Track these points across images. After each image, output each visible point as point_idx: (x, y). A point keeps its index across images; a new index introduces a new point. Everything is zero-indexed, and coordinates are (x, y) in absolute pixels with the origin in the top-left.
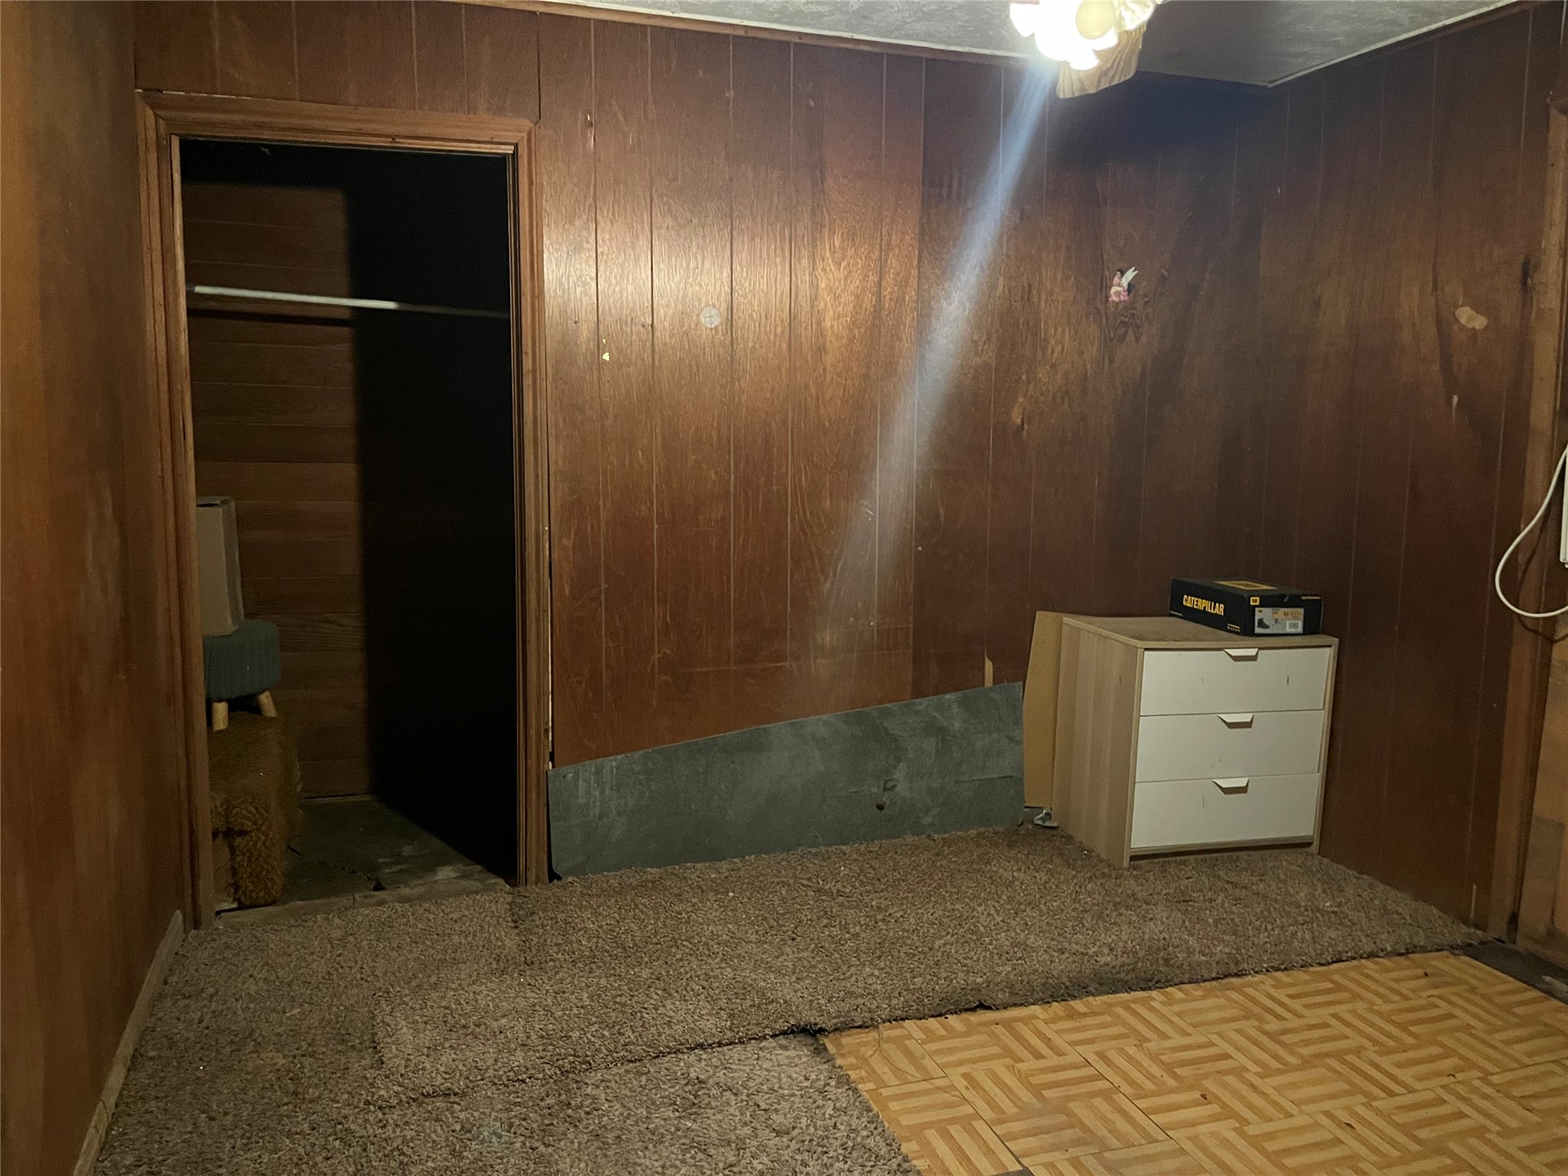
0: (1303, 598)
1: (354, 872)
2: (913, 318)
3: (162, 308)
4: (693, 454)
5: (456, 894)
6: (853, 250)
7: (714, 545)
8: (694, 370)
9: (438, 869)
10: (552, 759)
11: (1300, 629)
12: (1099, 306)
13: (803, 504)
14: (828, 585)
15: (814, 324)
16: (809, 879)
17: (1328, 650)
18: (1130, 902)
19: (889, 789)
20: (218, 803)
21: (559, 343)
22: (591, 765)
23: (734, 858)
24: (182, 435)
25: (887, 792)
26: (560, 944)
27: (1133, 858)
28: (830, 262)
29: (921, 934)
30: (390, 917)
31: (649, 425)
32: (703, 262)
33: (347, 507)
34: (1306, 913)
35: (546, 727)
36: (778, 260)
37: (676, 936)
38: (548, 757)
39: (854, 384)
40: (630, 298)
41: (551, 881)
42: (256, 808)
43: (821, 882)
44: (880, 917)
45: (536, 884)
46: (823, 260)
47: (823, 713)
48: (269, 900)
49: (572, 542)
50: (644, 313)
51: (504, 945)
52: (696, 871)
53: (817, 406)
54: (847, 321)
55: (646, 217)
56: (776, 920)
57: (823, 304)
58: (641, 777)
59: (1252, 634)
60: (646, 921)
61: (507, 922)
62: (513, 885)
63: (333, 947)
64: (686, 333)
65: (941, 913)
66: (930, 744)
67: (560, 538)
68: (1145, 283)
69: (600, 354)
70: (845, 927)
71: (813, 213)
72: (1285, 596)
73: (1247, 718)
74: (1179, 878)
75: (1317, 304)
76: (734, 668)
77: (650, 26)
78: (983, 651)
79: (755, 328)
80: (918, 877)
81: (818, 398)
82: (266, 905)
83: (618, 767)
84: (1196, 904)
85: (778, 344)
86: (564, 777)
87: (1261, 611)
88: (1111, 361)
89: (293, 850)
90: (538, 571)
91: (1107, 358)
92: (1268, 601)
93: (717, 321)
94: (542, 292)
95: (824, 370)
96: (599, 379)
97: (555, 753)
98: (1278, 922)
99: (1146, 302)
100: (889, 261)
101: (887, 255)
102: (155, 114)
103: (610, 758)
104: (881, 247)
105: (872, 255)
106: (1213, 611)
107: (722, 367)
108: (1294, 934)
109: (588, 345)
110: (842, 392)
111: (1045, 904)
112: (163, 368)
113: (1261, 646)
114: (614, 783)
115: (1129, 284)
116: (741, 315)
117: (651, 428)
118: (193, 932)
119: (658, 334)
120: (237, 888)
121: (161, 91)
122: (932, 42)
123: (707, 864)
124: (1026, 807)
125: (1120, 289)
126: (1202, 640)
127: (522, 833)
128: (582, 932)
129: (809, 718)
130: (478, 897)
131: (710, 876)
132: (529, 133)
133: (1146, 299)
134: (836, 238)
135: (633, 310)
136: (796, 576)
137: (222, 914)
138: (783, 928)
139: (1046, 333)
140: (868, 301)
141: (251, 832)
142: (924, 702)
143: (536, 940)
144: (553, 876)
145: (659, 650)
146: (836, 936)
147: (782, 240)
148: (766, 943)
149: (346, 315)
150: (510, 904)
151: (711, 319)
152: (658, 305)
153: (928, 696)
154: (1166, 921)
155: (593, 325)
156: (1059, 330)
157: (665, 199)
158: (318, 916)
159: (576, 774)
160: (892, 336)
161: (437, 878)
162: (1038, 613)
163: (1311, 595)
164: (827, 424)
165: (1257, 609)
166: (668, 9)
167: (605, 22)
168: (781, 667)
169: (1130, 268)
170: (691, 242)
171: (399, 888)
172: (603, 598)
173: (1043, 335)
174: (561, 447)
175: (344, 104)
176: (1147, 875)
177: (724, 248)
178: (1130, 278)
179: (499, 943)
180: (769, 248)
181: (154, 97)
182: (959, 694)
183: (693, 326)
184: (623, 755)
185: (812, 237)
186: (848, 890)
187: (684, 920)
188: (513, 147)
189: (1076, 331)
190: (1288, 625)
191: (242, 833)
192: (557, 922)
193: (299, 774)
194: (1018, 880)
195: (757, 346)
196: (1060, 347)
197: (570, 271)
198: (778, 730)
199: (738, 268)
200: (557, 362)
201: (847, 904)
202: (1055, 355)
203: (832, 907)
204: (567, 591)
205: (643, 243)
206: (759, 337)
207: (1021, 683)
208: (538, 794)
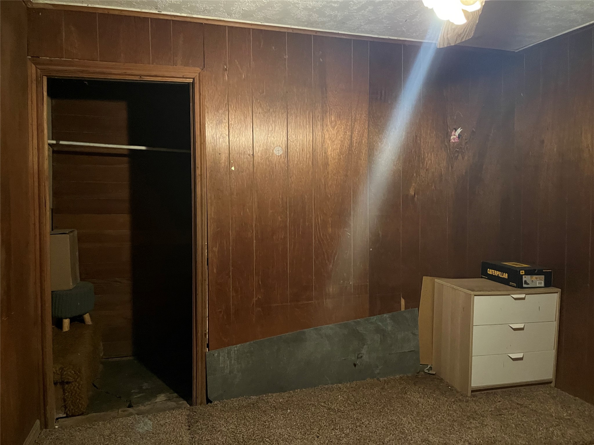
0: (544, 271)
1: (120, 397)
2: (366, 150)
3: (36, 150)
4: (271, 210)
5: (164, 410)
6: (340, 122)
7: (280, 249)
8: (271, 173)
9: (158, 395)
10: (208, 347)
11: (543, 285)
12: (446, 144)
13: (319, 231)
14: (331, 266)
15: (323, 153)
16: (325, 402)
17: (556, 294)
18: (475, 415)
19: (359, 358)
20: (57, 369)
21: (212, 162)
22: (226, 350)
23: (290, 390)
24: (44, 206)
25: (359, 359)
26: (209, 440)
27: (472, 391)
28: (330, 126)
29: (378, 434)
30: (132, 423)
31: (252, 197)
32: (275, 127)
33: (126, 232)
34: (556, 420)
35: (205, 333)
36: (307, 126)
37: (263, 436)
38: (206, 345)
39: (341, 179)
40: (243, 143)
41: (207, 403)
42: (75, 371)
43: (330, 404)
44: (358, 424)
45: (201, 405)
46: (327, 126)
47: (329, 324)
48: (80, 413)
49: (217, 249)
50: (249, 150)
51: (183, 440)
52: (274, 398)
53: (325, 189)
54: (337, 152)
55: (250, 109)
56: (310, 426)
57: (327, 145)
58: (248, 354)
59: (522, 287)
60: (249, 426)
61: (186, 426)
62: (191, 405)
63: (104, 440)
64: (268, 158)
65: (386, 422)
66: (377, 337)
67: (212, 248)
68: (466, 134)
69: (230, 168)
70: (342, 430)
71: (323, 107)
72: (535, 270)
73: (521, 326)
74: (495, 402)
75: (543, 142)
76: (290, 304)
77: (252, 28)
78: (400, 295)
79: (297, 155)
80: (375, 401)
81: (325, 184)
82: (78, 415)
83: (237, 350)
84: (505, 416)
85: (308, 162)
86: (213, 355)
87: (525, 277)
88: (452, 167)
89: (95, 386)
90: (202, 262)
91: (450, 166)
92: (529, 272)
93: (281, 153)
94: (205, 141)
95: (328, 173)
96: (230, 177)
97: (210, 344)
98: (544, 425)
99: (466, 143)
100: (355, 126)
101: (354, 123)
102: (36, 67)
103: (234, 346)
104: (352, 120)
105: (348, 124)
106: (502, 277)
107: (284, 172)
108: (553, 432)
109: (225, 163)
110: (335, 182)
111: (435, 416)
112: (36, 176)
113: (527, 293)
114: (236, 357)
115: (459, 135)
116: (291, 149)
117: (253, 199)
118: (44, 430)
119: (255, 158)
120: (66, 408)
121: (39, 57)
122: (372, 34)
123: (278, 394)
124: (421, 364)
125: (455, 137)
126: (499, 291)
127: (195, 381)
128: (220, 433)
129: (323, 326)
130: (174, 412)
131: (279, 401)
132: (199, 74)
133: (466, 141)
134: (332, 117)
135: (244, 148)
136: (317, 262)
137: (59, 420)
138: (313, 431)
139: (424, 156)
140: (347, 143)
141: (72, 382)
142: (374, 319)
143: (198, 437)
144: (209, 401)
145: (256, 296)
146: (338, 435)
147: (309, 118)
148: (305, 439)
149: (126, 153)
150: (188, 416)
151: (279, 152)
152: (255, 147)
153: (377, 315)
154: (493, 426)
155: (227, 155)
156: (429, 155)
157: (258, 101)
158: (100, 423)
159: (219, 354)
160: (357, 158)
161: (156, 401)
162: (424, 277)
163: (547, 270)
164: (329, 196)
165: (523, 276)
166: (259, 22)
167: (232, 27)
168: (310, 303)
169: (460, 127)
170: (270, 119)
171: (139, 406)
172: (231, 274)
173: (422, 157)
174: (213, 209)
175: (119, 62)
176: (480, 400)
177: (284, 122)
178: (459, 132)
179: (181, 439)
180: (303, 121)
181: (35, 60)
182: (390, 314)
183: (271, 155)
184: (240, 345)
185: (322, 116)
186: (342, 409)
187: (267, 426)
188: (192, 80)
189: (437, 155)
190: (537, 284)
191: (68, 383)
192: (208, 427)
193: (102, 348)
194: (421, 403)
195: (299, 163)
196: (430, 161)
197: (217, 132)
198: (310, 332)
199: (290, 130)
200: (211, 171)
201: (343, 417)
202: (428, 165)
203: (335, 419)
204: (215, 271)
205: (249, 120)
206: (299, 159)
207: (417, 308)
208: (202, 363)
